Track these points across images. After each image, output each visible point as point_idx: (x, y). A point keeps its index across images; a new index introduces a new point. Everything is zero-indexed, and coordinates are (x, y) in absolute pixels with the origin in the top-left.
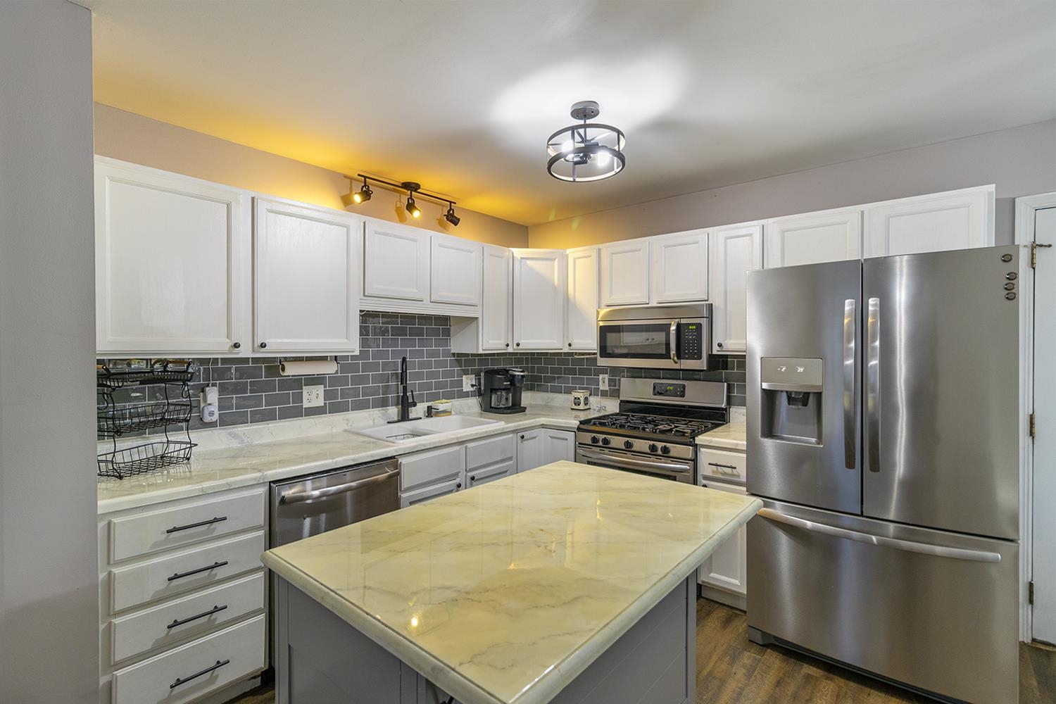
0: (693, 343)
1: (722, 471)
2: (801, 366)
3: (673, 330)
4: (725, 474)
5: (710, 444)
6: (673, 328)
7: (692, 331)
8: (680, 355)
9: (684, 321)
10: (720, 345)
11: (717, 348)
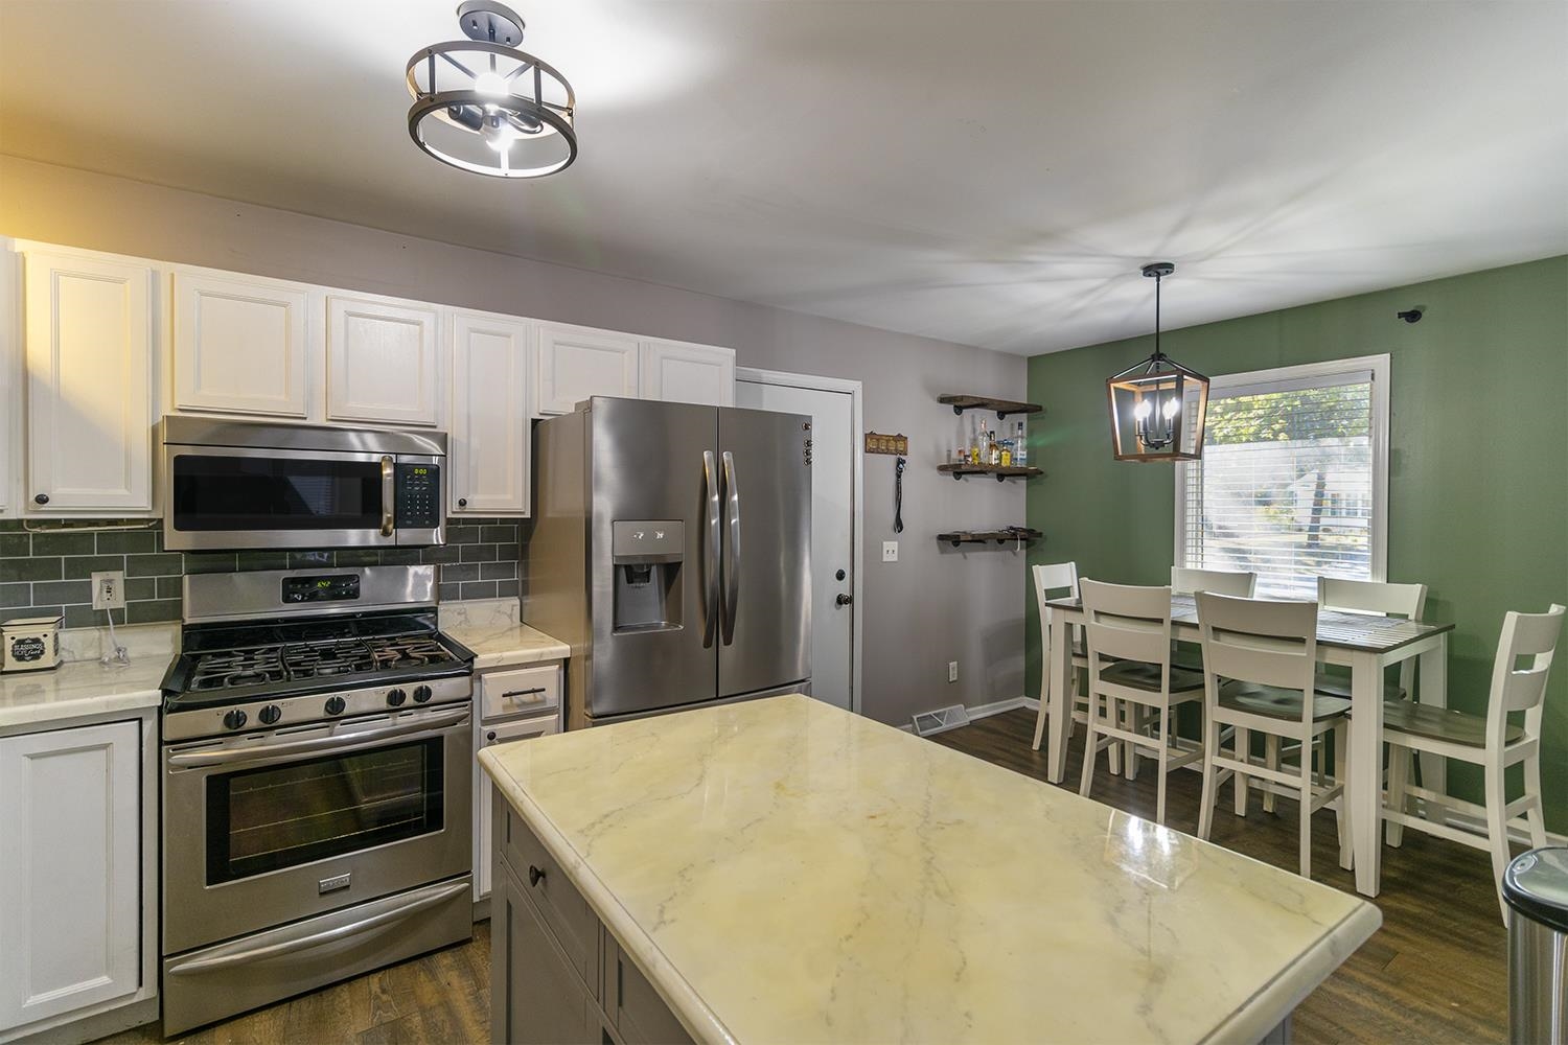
0: (423, 500)
1: (519, 702)
2: (660, 531)
3: (388, 475)
4: (524, 704)
5: (500, 664)
6: (387, 471)
7: (420, 476)
8: (400, 521)
9: (404, 459)
10: (463, 503)
11: (456, 507)
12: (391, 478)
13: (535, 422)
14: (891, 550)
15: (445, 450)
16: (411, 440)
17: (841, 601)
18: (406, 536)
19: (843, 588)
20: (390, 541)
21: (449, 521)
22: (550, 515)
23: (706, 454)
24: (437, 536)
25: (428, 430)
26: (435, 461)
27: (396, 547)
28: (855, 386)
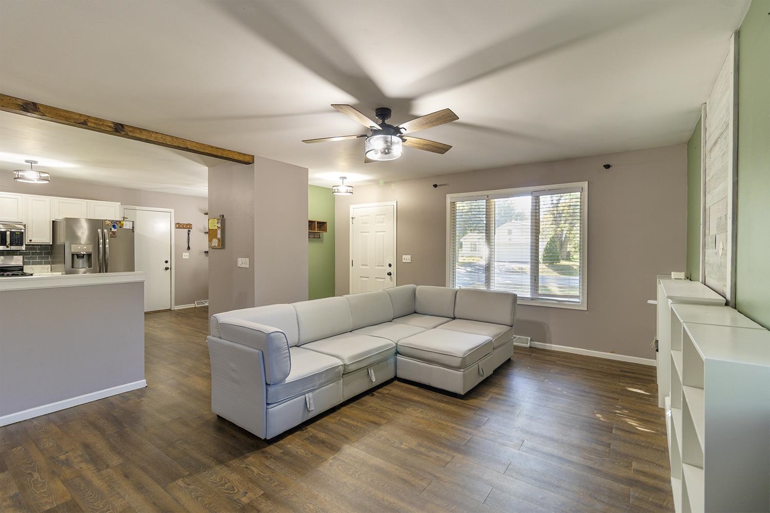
0: (18, 240)
6: (8, 233)
7: (18, 234)
8: (11, 244)
9: (13, 230)
10: (31, 240)
11: (29, 241)
12: (9, 235)
13: (53, 222)
14: (186, 255)
15: (25, 228)
16: (15, 226)
17: (167, 269)
18: (13, 248)
19: (168, 265)
20: (9, 249)
21: (26, 245)
22: (58, 244)
23: (99, 230)
24: (23, 248)
25: (20, 223)
26: (23, 231)
27: (11, 250)
28: (172, 210)
